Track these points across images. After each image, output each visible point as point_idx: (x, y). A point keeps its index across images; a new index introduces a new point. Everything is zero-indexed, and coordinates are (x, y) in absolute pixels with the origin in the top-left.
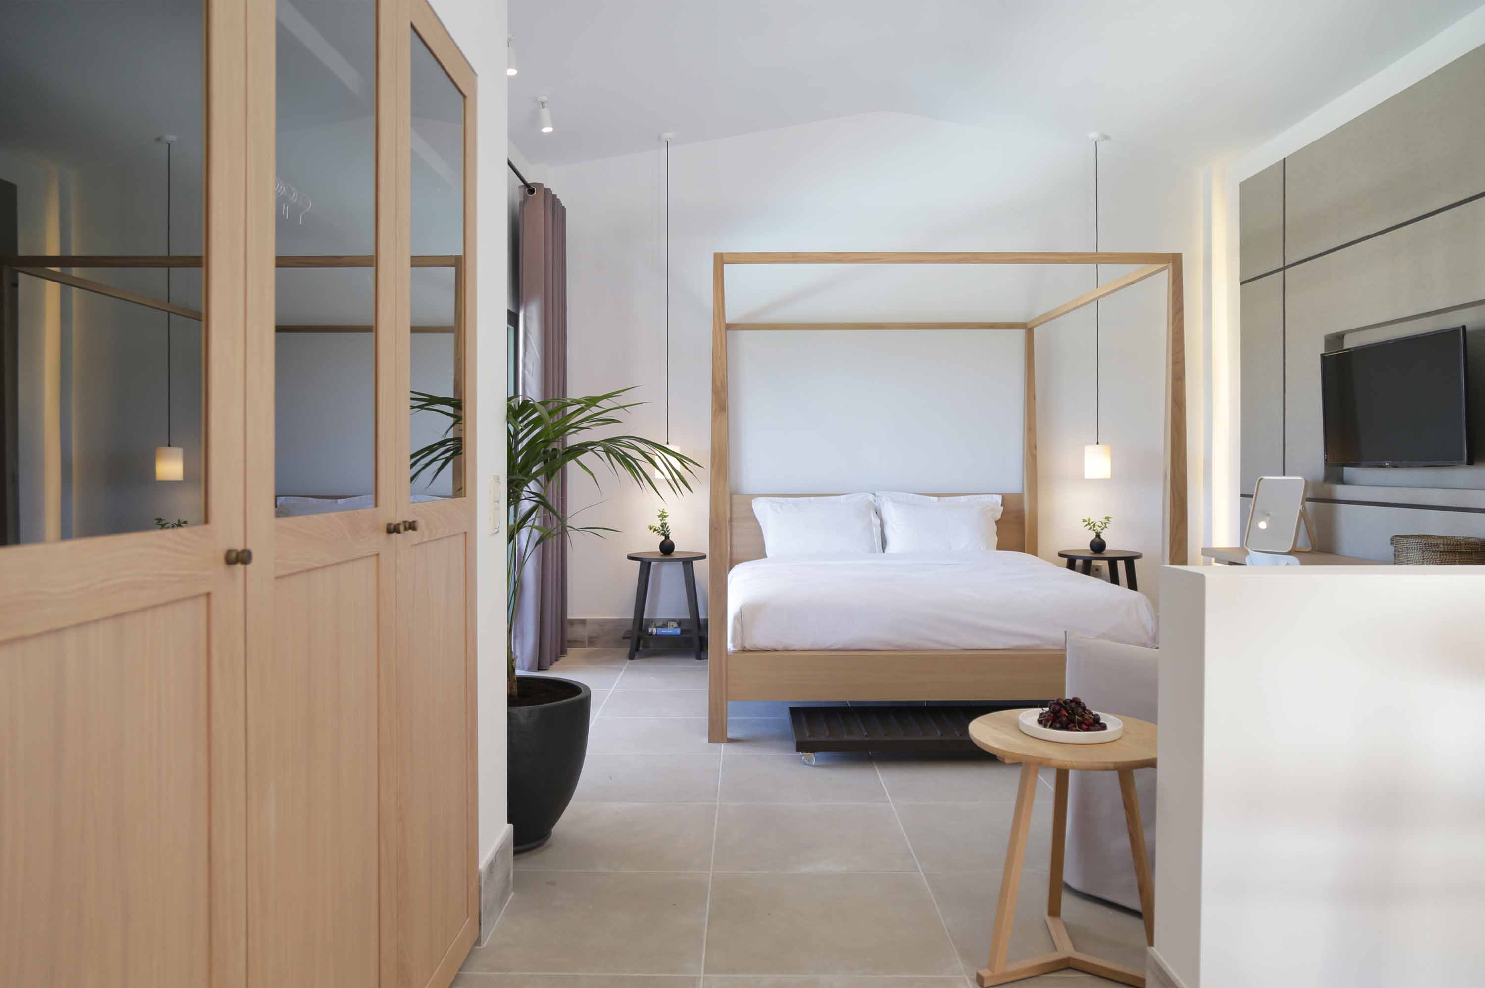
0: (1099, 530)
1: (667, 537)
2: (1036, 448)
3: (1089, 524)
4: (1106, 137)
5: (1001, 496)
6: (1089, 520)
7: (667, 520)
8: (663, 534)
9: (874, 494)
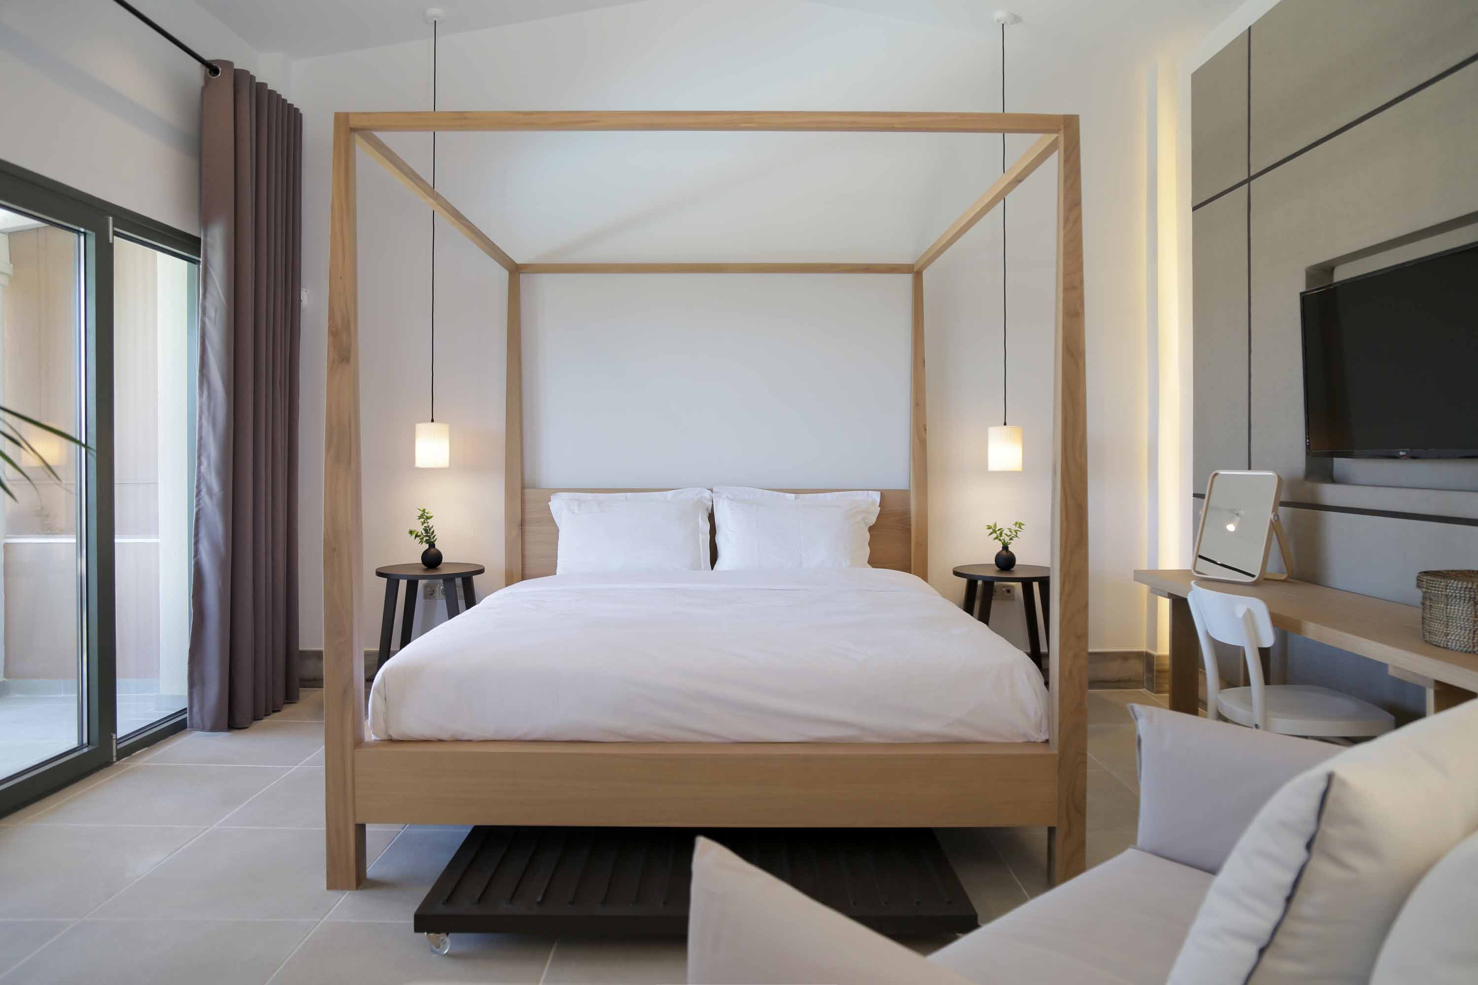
0: (1007, 539)
1: (432, 545)
2: (925, 430)
3: (995, 531)
4: (1017, 19)
5: (879, 493)
6: (995, 525)
7: (431, 522)
8: (427, 541)
9: (712, 490)
